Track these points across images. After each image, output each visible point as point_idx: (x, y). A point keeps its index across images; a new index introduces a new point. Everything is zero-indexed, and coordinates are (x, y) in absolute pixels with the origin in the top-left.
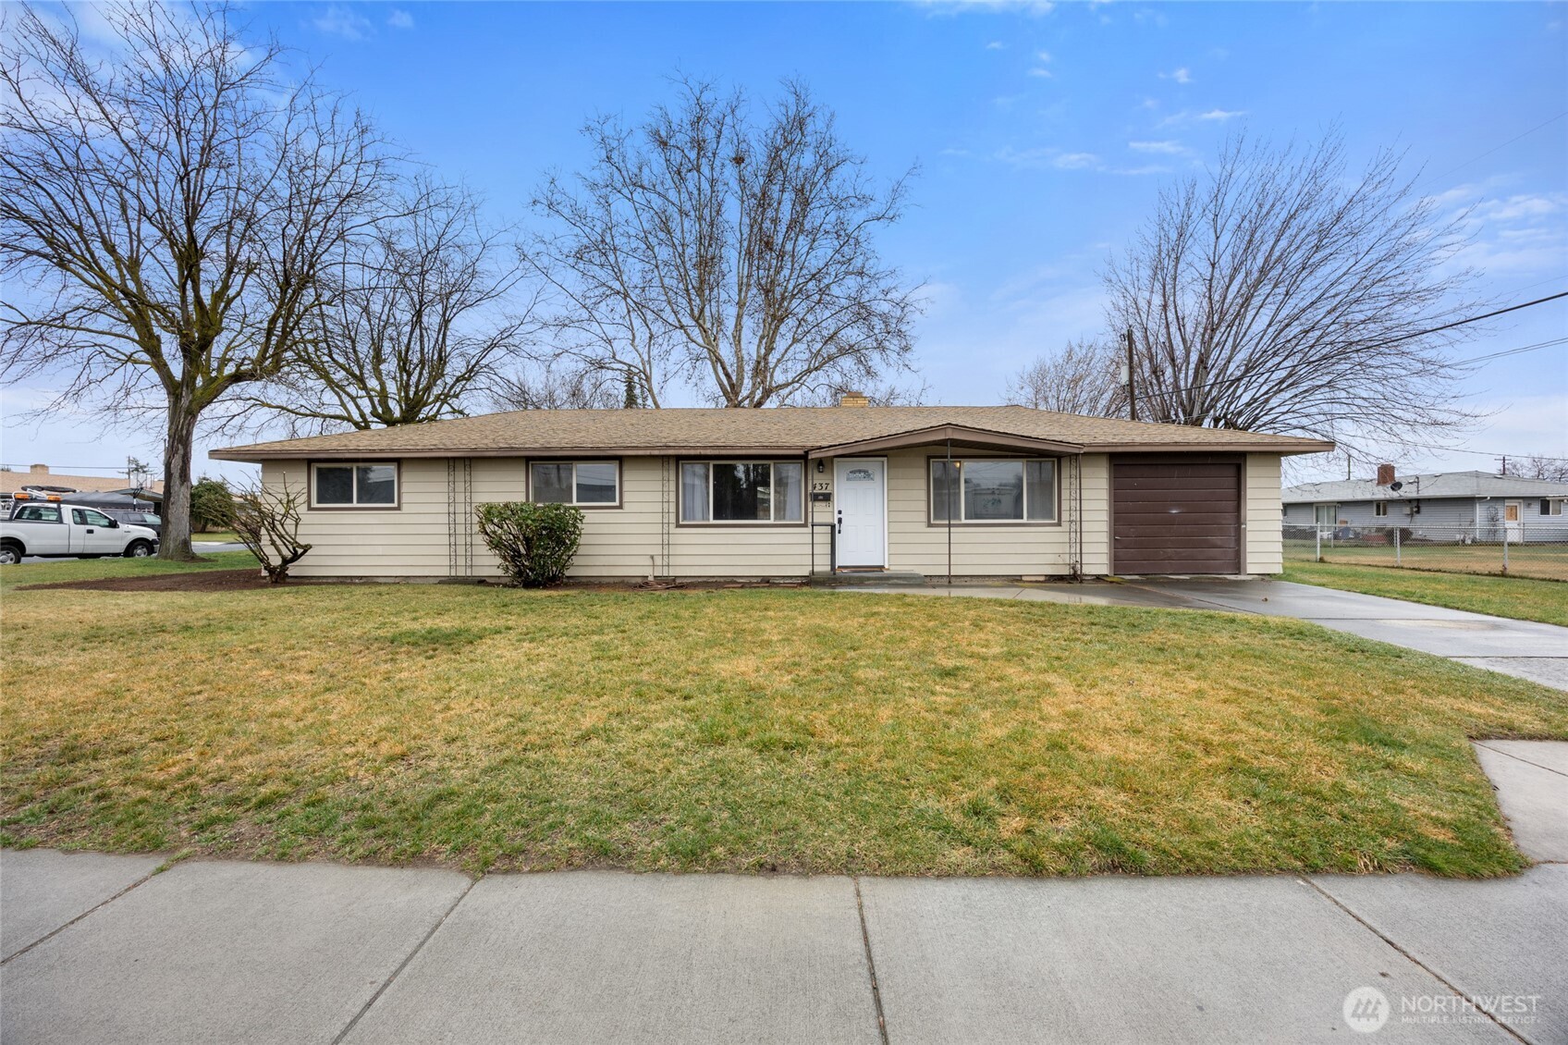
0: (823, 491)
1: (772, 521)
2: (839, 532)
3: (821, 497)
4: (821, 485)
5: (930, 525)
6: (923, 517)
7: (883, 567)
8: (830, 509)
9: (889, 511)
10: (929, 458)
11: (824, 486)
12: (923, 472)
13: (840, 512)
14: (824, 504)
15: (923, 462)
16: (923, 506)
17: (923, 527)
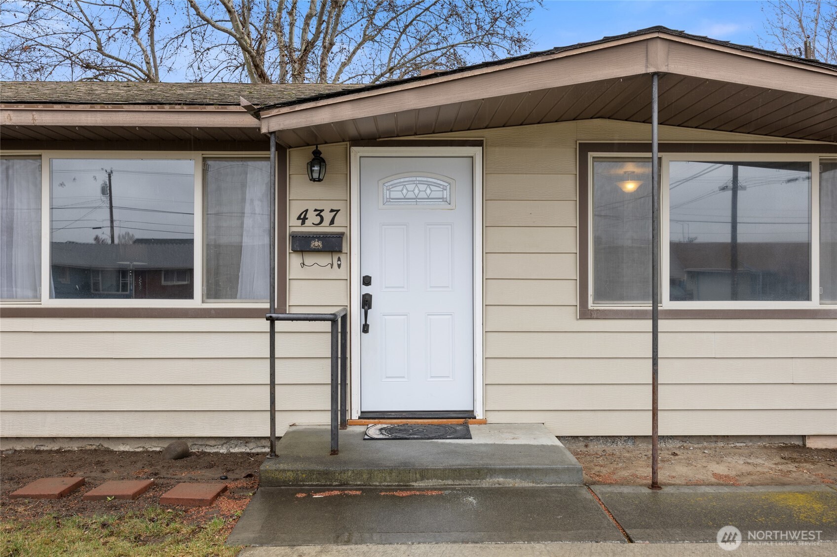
0: (325, 229)
1: (197, 302)
2: (365, 329)
3: (317, 244)
4: (319, 212)
5: (585, 314)
6: (569, 293)
7: (468, 415)
8: (342, 273)
9: (485, 279)
10: (585, 149)
11: (327, 216)
12: (569, 183)
13: (367, 281)
14: (324, 260)
15: (569, 160)
16: (569, 266)
17: (568, 318)
